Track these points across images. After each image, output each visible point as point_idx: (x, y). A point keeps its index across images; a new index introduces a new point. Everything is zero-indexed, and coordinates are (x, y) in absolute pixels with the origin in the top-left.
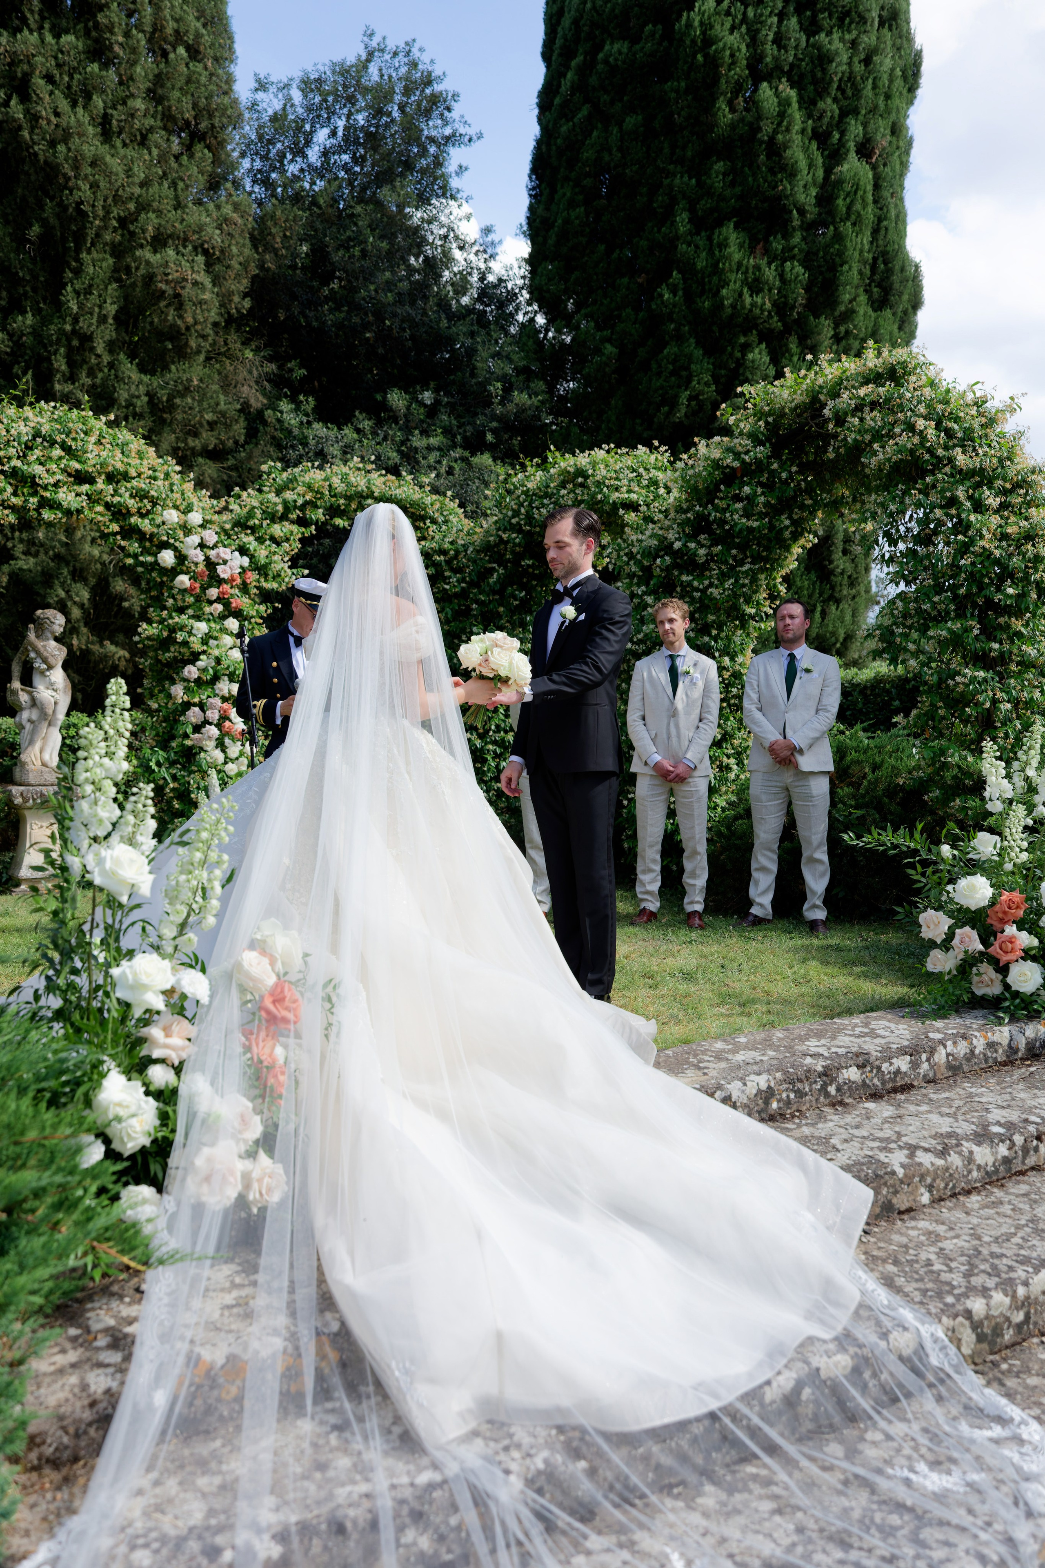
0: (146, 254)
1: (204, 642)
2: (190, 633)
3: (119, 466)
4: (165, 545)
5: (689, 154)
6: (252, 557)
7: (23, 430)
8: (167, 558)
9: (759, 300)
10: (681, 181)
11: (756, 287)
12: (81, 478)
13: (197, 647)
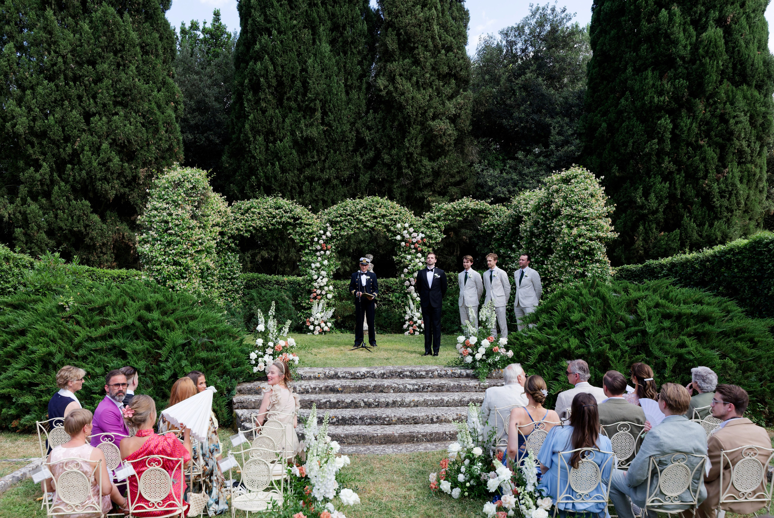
0: (431, 123)
1: (410, 261)
2: (406, 259)
3: (385, 213)
4: (399, 234)
5: (632, 43)
6: (425, 234)
7: (359, 207)
8: (399, 237)
9: (662, 99)
10: (629, 55)
11: (660, 93)
12: (375, 218)
13: (407, 262)
